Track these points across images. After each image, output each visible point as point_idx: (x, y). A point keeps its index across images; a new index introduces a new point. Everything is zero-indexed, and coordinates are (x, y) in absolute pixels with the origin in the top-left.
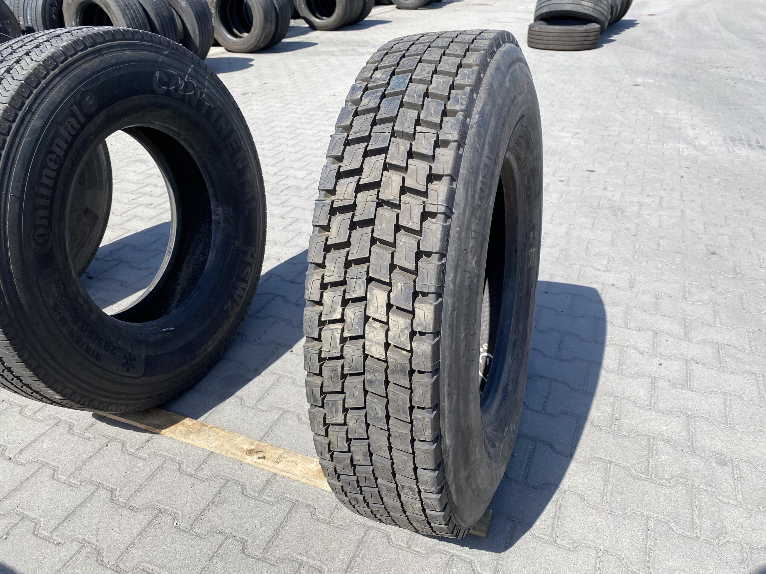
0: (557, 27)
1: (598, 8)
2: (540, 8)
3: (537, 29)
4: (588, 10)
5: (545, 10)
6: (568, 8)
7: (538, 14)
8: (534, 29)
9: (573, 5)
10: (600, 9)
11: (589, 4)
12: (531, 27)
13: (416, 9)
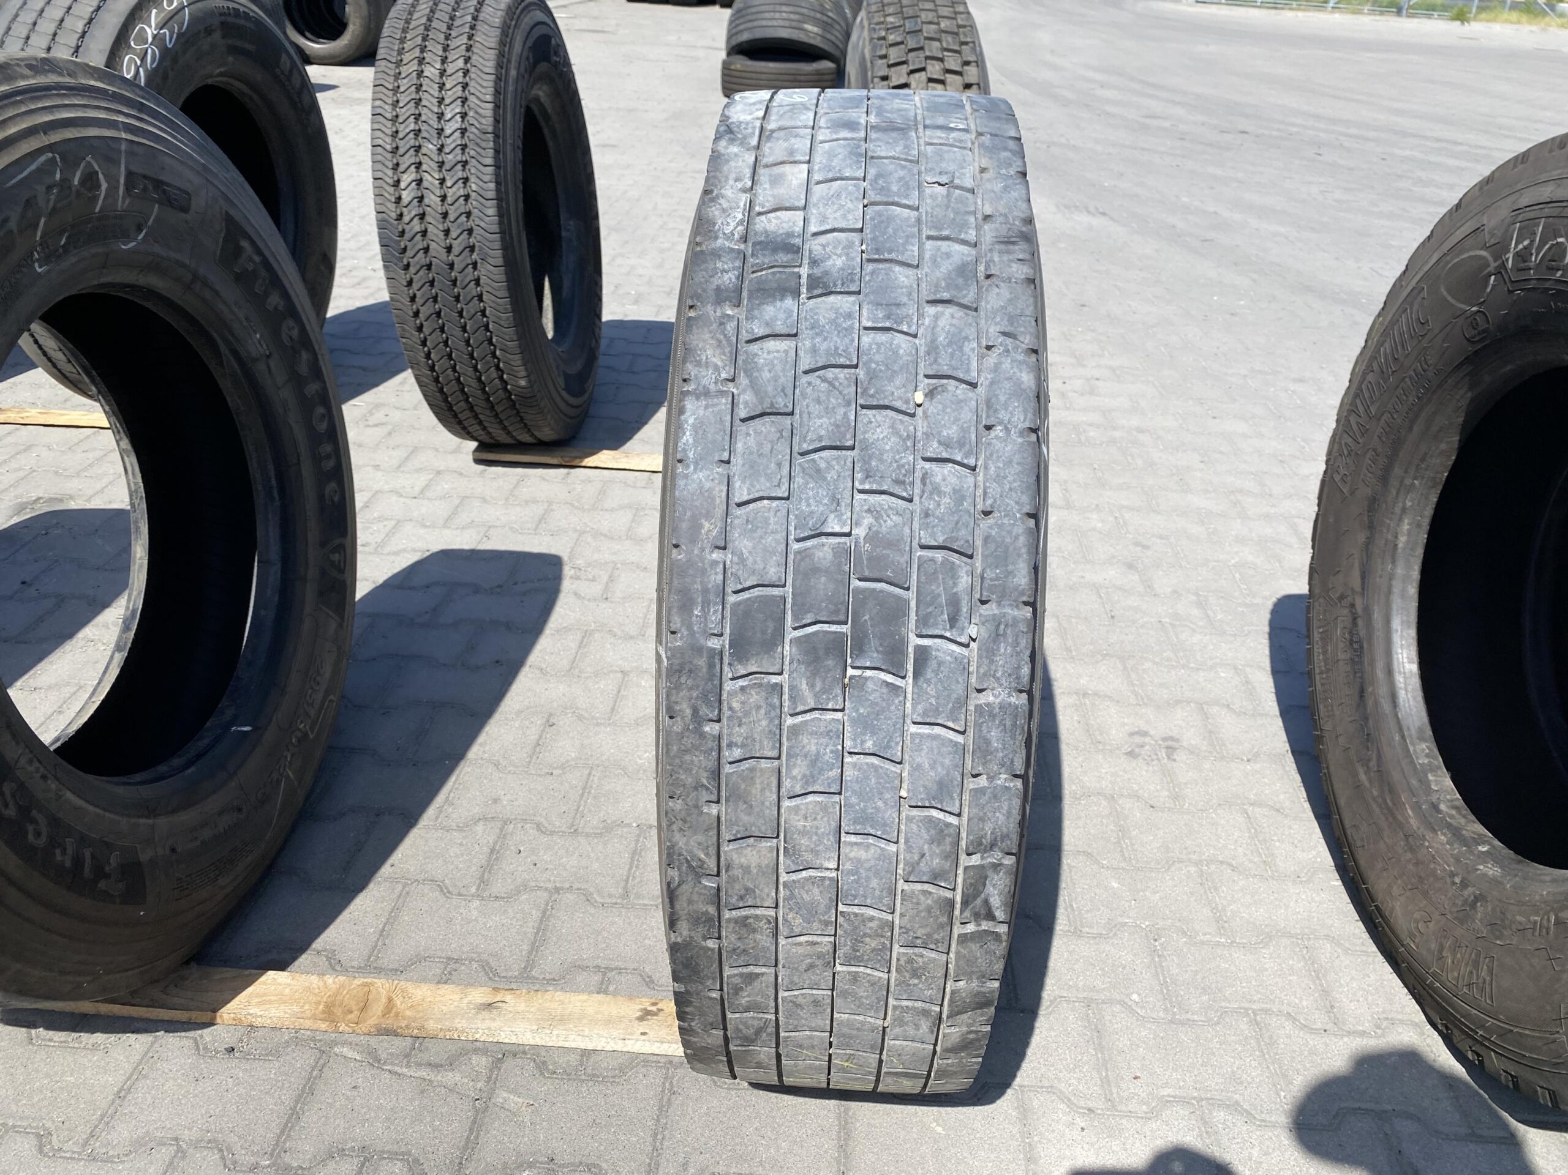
0: (771, 65)
1: (829, 36)
2: (737, 33)
3: (738, 67)
4: (814, 38)
5: (745, 37)
6: (784, 34)
7: (734, 42)
8: (733, 67)
9: (789, 30)
10: (833, 38)
11: (815, 29)
12: (726, 66)
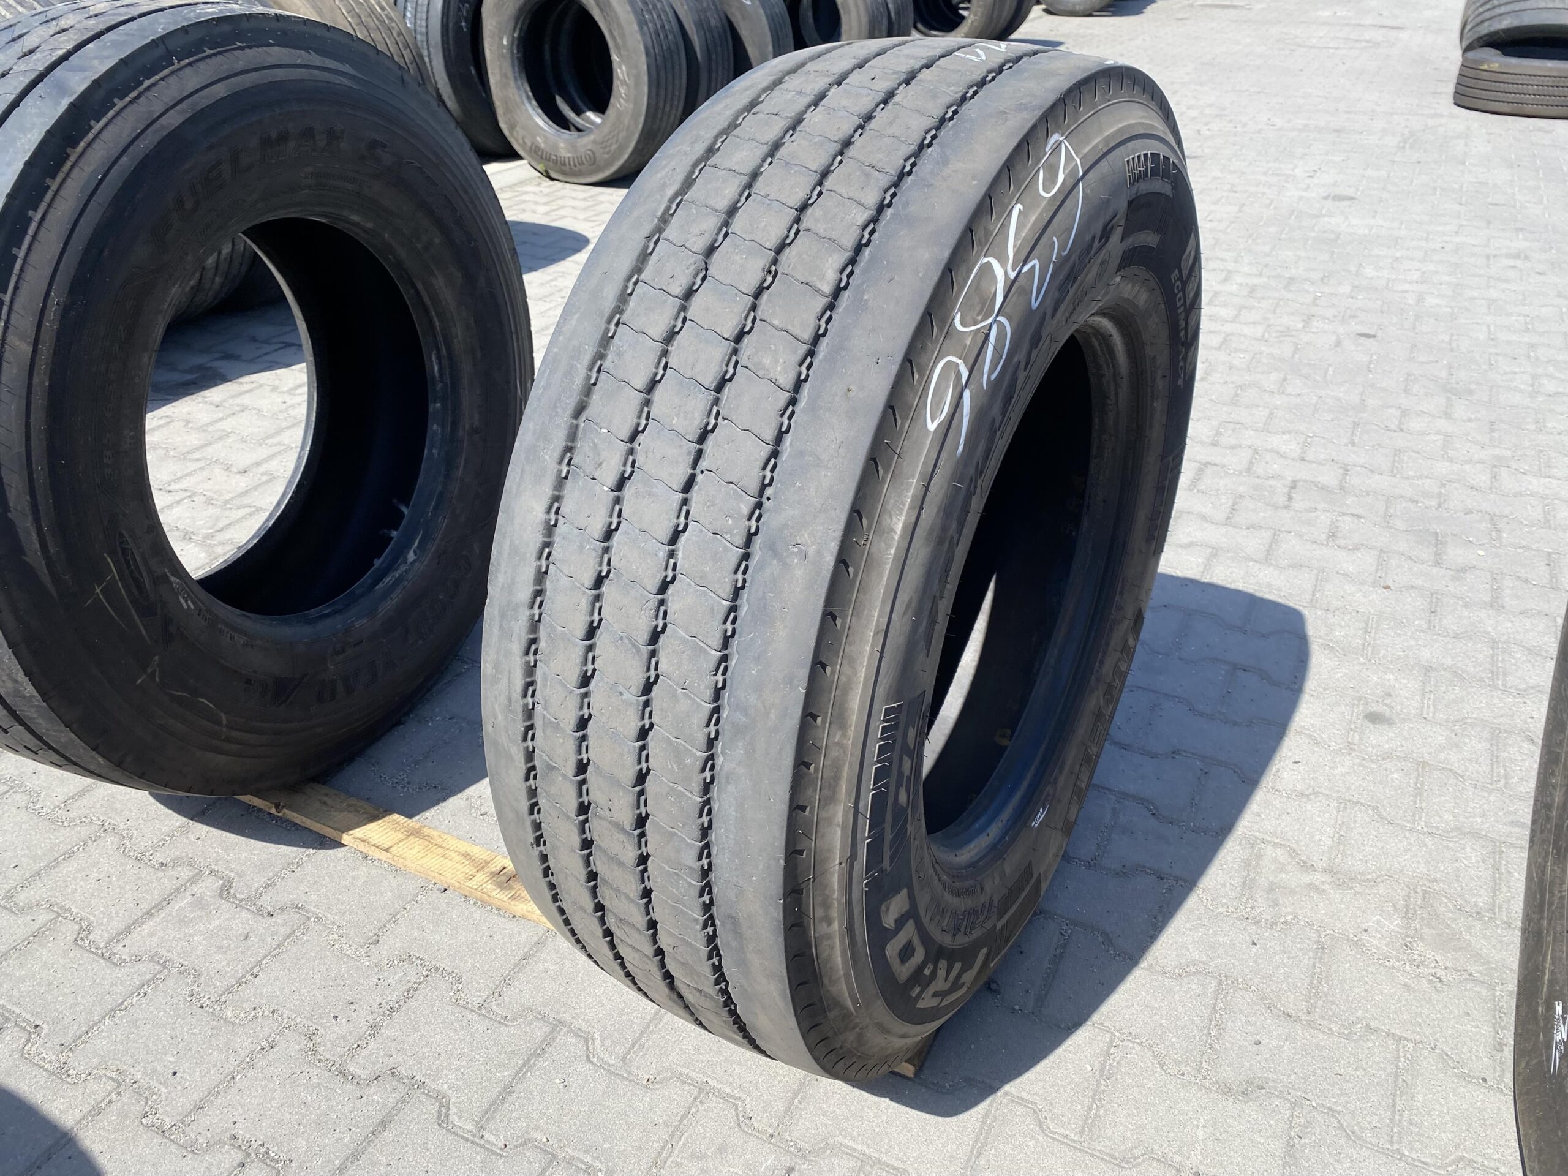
2: (1484, 19)
3: (1495, 66)
8: (1485, 67)
13: (1090, 15)
